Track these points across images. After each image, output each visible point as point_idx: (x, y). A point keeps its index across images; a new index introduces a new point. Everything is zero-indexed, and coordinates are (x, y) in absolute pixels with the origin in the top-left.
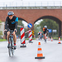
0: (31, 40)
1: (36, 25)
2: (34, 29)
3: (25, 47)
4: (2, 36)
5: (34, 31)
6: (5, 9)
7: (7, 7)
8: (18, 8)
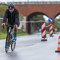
0: (52, 34)
1: (57, 20)
2: (54, 24)
3: (46, 40)
4: (24, 30)
5: (54, 26)
6: (27, 3)
7: (28, 2)
8: (39, 3)
